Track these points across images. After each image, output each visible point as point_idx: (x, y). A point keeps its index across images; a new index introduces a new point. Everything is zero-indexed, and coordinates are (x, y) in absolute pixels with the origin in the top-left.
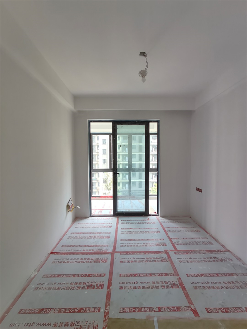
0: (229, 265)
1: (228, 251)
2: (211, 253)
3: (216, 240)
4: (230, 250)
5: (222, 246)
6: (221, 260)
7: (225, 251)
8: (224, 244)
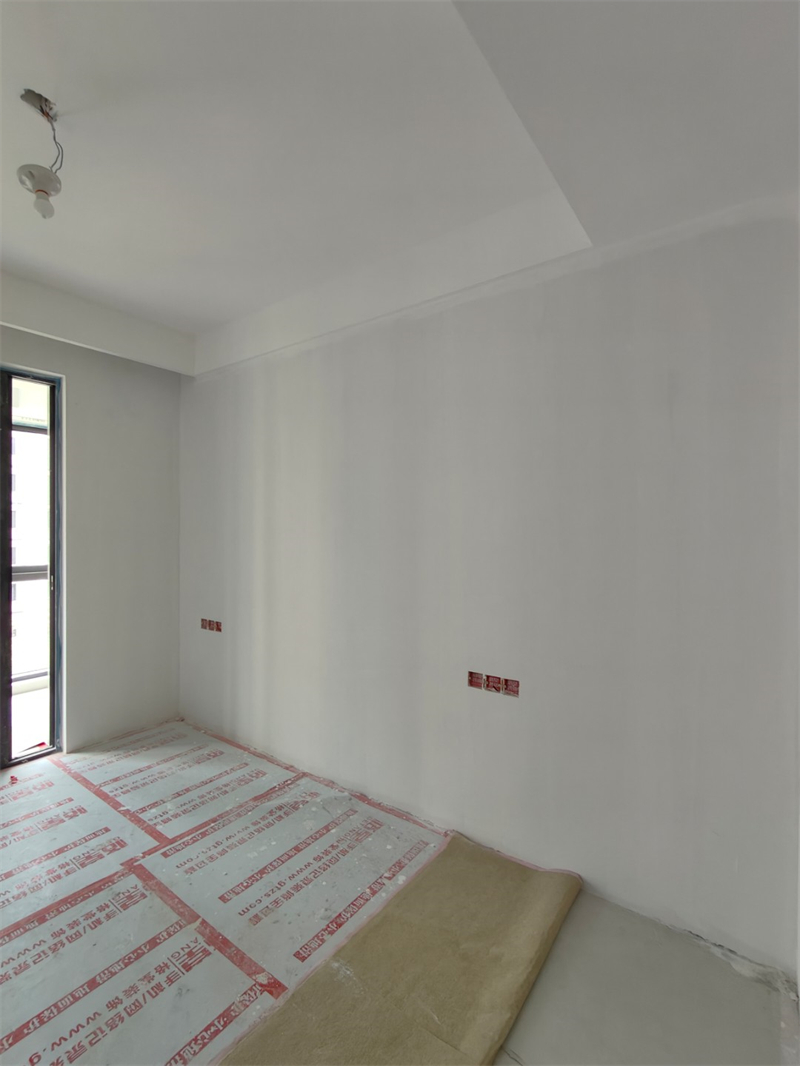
0: (314, 809)
1: (305, 775)
2: (269, 800)
3: (270, 760)
4: (306, 771)
5: (287, 768)
6: (295, 807)
7: (297, 780)
8: (289, 762)
